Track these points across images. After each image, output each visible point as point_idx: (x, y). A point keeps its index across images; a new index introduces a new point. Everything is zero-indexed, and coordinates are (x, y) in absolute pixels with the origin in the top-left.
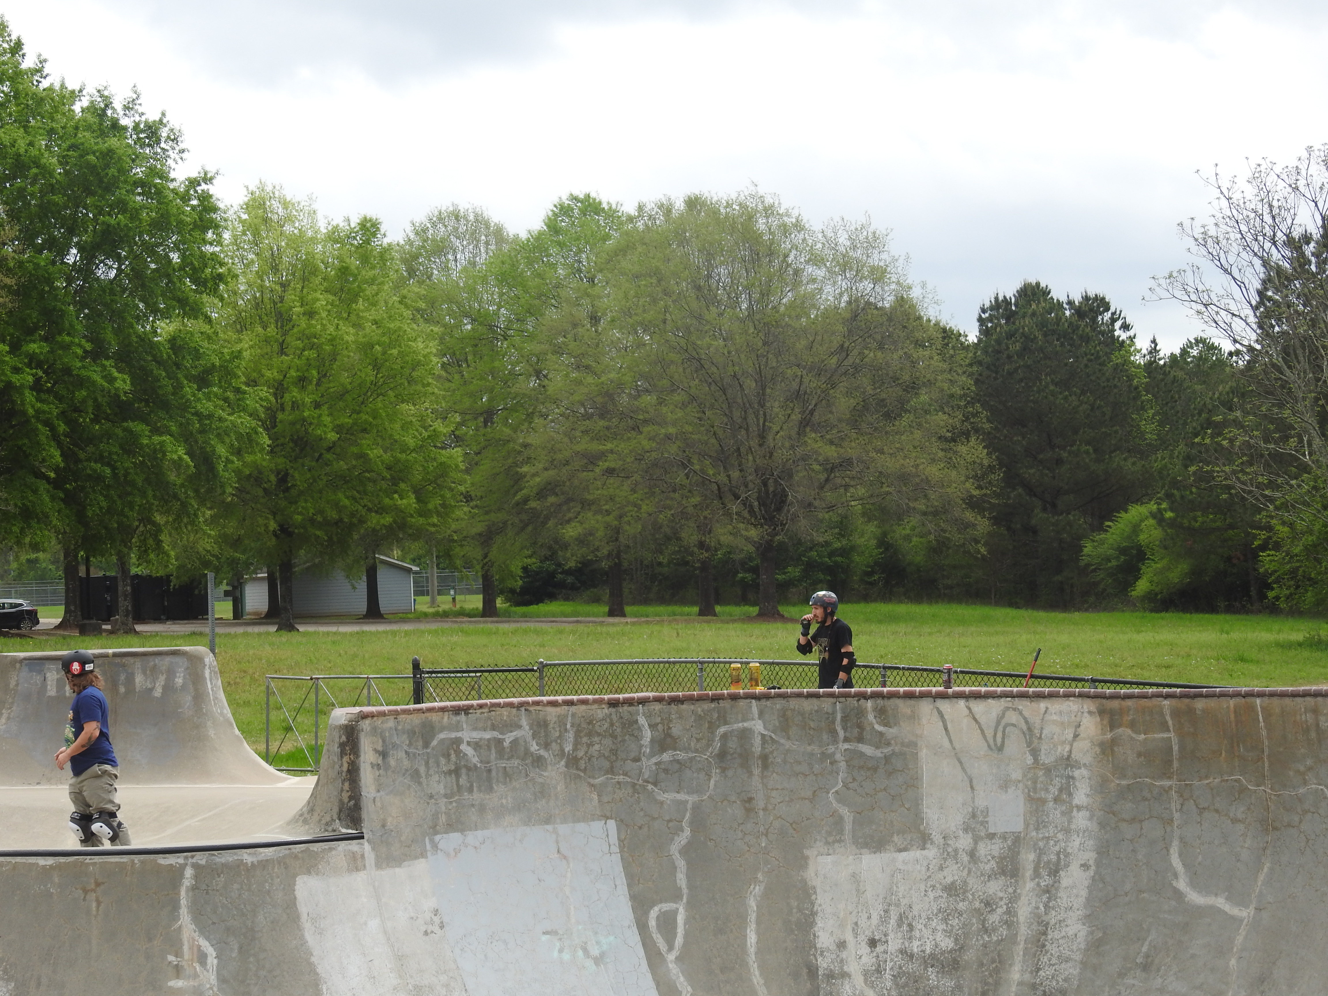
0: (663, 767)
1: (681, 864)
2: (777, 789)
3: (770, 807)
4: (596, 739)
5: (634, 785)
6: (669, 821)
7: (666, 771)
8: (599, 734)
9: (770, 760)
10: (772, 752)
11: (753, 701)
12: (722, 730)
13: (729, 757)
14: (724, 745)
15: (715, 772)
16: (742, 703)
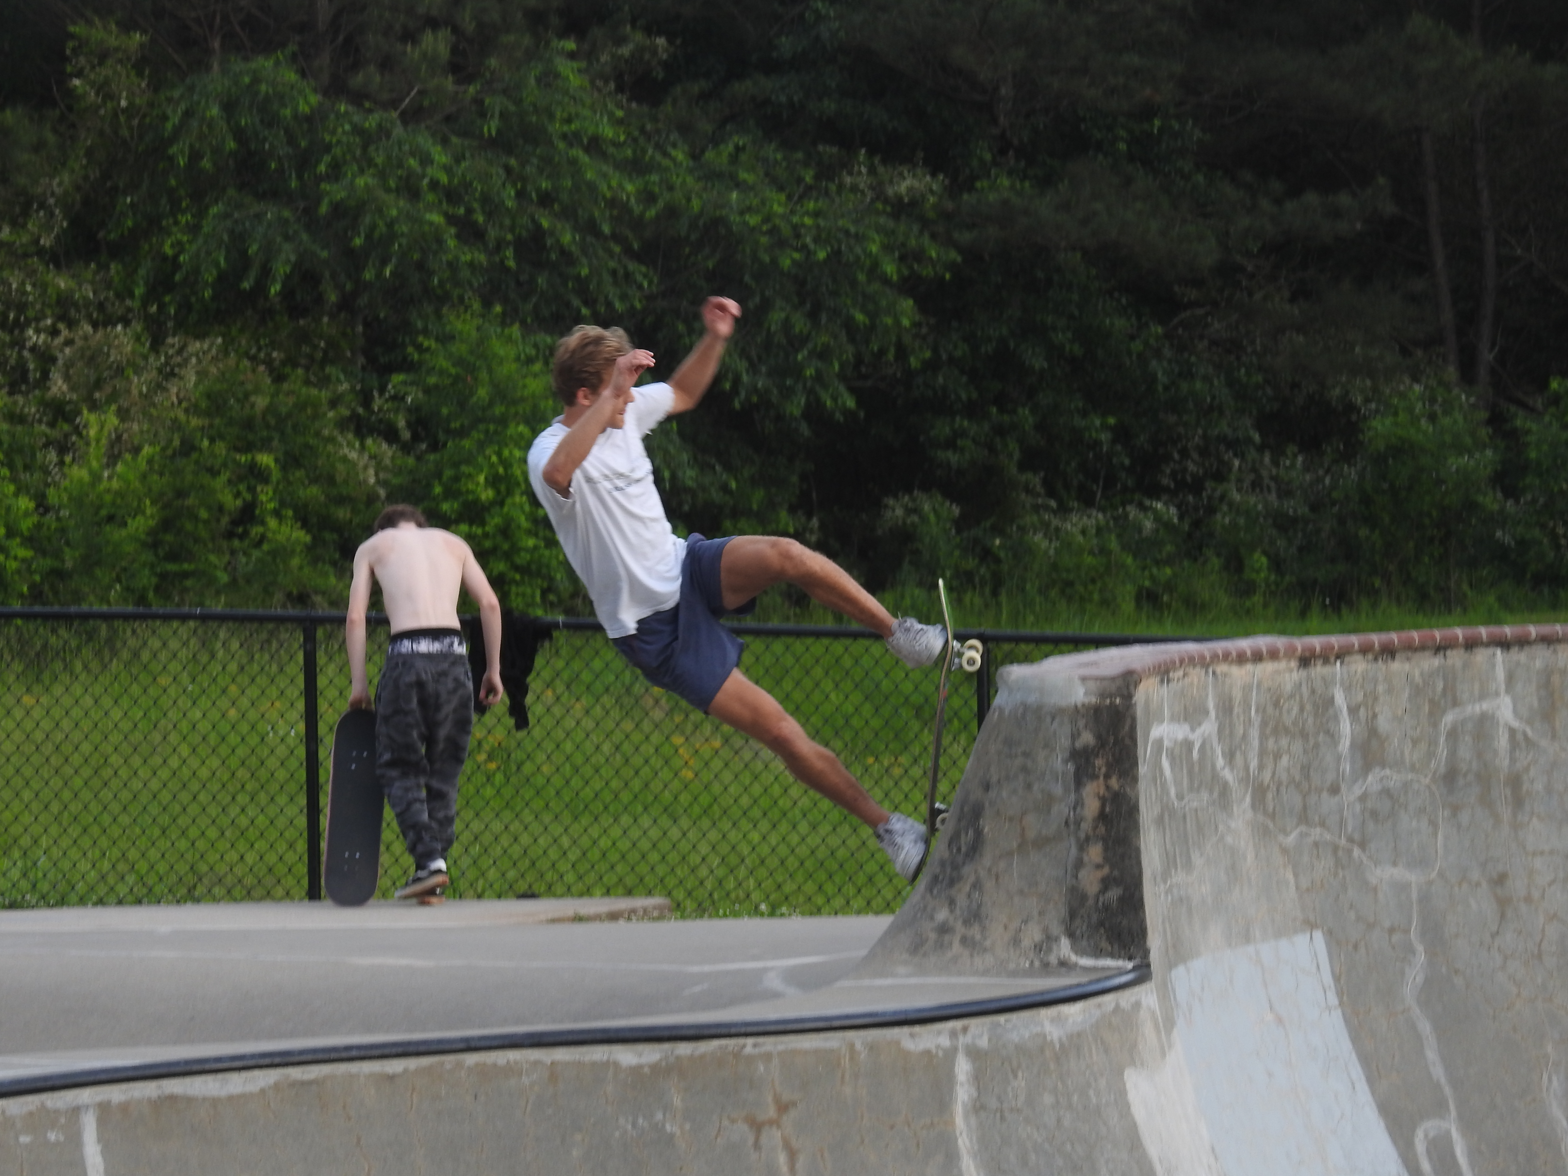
0: (1369, 805)
1: (1425, 1027)
2: (1542, 853)
3: (1536, 894)
4: (1284, 742)
5: (1335, 849)
6: (1392, 931)
7: (1374, 814)
8: (1287, 731)
9: (1525, 788)
10: (1527, 769)
11: (1499, 652)
12: (1449, 718)
13: (1461, 782)
14: (1453, 753)
15: (1443, 814)
16: (1481, 655)
